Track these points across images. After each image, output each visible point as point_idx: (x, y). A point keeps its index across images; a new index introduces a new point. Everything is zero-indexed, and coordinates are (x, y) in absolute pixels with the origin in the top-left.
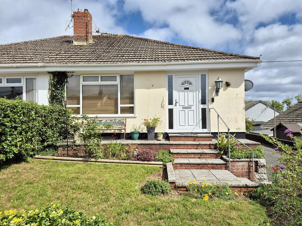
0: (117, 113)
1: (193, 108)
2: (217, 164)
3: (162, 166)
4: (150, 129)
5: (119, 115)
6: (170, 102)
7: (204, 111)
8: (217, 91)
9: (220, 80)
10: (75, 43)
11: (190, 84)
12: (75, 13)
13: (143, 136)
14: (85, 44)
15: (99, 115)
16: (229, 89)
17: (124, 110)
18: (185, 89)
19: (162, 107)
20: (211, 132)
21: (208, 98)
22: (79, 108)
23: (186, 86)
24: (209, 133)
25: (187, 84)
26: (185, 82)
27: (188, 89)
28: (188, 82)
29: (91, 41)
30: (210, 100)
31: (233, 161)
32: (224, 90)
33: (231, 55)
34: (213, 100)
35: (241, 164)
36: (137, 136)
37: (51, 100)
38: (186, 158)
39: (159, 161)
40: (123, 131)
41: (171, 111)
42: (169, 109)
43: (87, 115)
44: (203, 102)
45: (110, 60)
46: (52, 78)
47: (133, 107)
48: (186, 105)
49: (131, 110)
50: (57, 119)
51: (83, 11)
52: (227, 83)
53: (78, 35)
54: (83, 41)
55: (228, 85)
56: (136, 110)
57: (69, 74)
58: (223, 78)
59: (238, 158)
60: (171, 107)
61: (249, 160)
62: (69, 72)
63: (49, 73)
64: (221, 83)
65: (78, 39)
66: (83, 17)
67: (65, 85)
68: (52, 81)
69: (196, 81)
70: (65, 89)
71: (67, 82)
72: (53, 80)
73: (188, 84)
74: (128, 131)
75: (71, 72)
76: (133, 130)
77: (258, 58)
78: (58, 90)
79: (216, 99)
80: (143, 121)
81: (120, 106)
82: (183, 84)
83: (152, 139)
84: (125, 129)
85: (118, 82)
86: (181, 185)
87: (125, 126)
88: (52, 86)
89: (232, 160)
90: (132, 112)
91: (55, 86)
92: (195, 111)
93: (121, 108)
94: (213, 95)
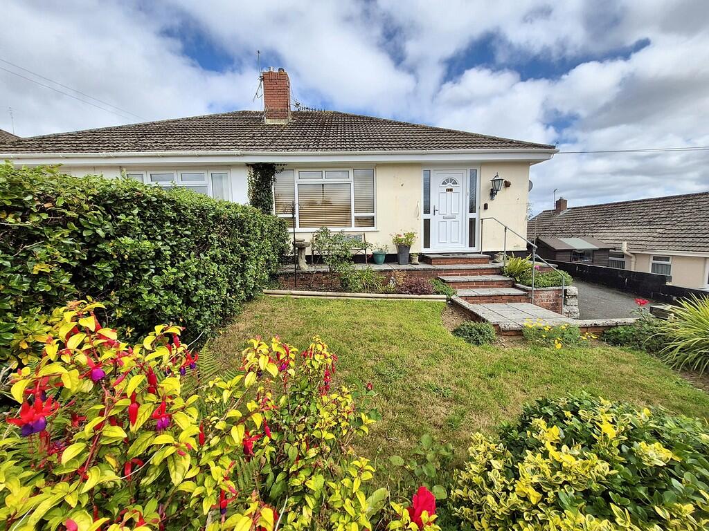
0: (350, 225)
1: (458, 218)
2: (514, 296)
3: (445, 301)
4: (402, 247)
5: (354, 228)
6: (427, 210)
7: (472, 222)
8: (493, 194)
10: (268, 122)
11: (455, 183)
12: (264, 74)
13: (390, 259)
14: (283, 122)
16: (509, 192)
17: (359, 222)
18: (448, 190)
19: (415, 218)
20: (484, 251)
21: (479, 204)
23: (449, 186)
24: (478, 253)
25: (449, 184)
26: (447, 180)
27: (451, 190)
28: (451, 180)
29: (290, 120)
30: (482, 207)
31: (537, 291)
32: (502, 193)
33: (511, 142)
34: (486, 207)
35: (546, 294)
36: (382, 258)
38: (466, 288)
39: (438, 293)
40: (363, 252)
41: (427, 223)
42: (424, 220)
43: (329, 229)
44: (472, 210)
46: (253, 174)
47: (373, 218)
48: (449, 214)
49: (370, 221)
51: (277, 71)
52: (506, 182)
53: (271, 108)
54: (280, 118)
55: (507, 185)
56: (378, 221)
57: (278, 168)
58: (504, 175)
59: (544, 287)
60: (427, 216)
61: (557, 288)
62: (278, 165)
63: (248, 165)
64: (501, 183)
65: (270, 114)
66: (277, 81)
67: (272, 184)
68: (253, 179)
69: (463, 179)
70: (273, 191)
71: (274, 179)
72: (254, 176)
73: (451, 184)
74: (370, 253)
75: (281, 165)
76: (377, 251)
77: (554, 147)
78: (263, 191)
79: (490, 204)
81: (353, 215)
82: (444, 183)
83: (405, 263)
84: (365, 249)
85: (351, 179)
86: (507, 328)
88: (253, 186)
89: (535, 289)
90: (373, 225)
91: (258, 185)
92: (460, 222)
93: (356, 217)
94: (486, 199)
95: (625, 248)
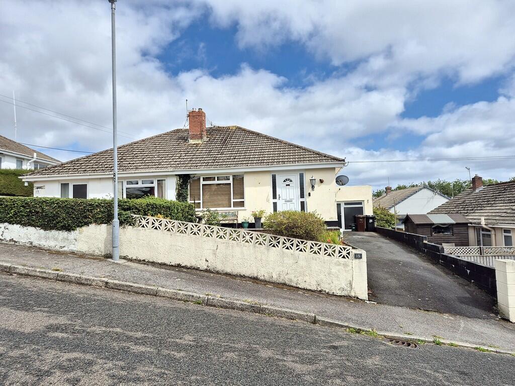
0: (231, 207)
1: (294, 201)
4: (257, 219)
5: (232, 208)
6: (275, 197)
7: (302, 203)
8: (313, 187)
9: (313, 178)
10: (191, 142)
11: (291, 181)
12: (190, 112)
13: (251, 226)
14: (199, 142)
15: (218, 209)
16: (322, 185)
17: (236, 204)
18: (287, 185)
19: (267, 201)
21: (306, 193)
22: (200, 203)
23: (287, 183)
25: (288, 181)
26: (286, 180)
27: (289, 185)
28: (289, 179)
29: (205, 139)
30: (307, 195)
32: (319, 186)
34: (309, 194)
36: (246, 226)
37: (178, 197)
40: (235, 222)
41: (275, 204)
42: (273, 203)
44: (302, 196)
45: (224, 163)
47: (243, 202)
48: (288, 199)
49: (242, 204)
50: (188, 212)
51: (197, 110)
52: (320, 180)
53: (193, 133)
54: (198, 139)
55: (321, 181)
56: (246, 204)
57: (192, 176)
58: (317, 176)
60: (275, 201)
63: (176, 175)
64: (314, 181)
65: (193, 137)
66: (197, 116)
67: (188, 185)
69: (296, 179)
70: (189, 188)
71: (190, 182)
72: (179, 181)
74: (240, 222)
75: (193, 174)
76: (243, 221)
78: (184, 189)
79: (312, 193)
80: (252, 213)
81: (232, 200)
82: (284, 181)
83: (258, 227)
84: (237, 220)
85: (231, 181)
87: (237, 217)
88: (178, 186)
90: (243, 206)
91: (181, 186)
92: (295, 204)
93: (234, 202)
94: (310, 190)
95: (483, 223)
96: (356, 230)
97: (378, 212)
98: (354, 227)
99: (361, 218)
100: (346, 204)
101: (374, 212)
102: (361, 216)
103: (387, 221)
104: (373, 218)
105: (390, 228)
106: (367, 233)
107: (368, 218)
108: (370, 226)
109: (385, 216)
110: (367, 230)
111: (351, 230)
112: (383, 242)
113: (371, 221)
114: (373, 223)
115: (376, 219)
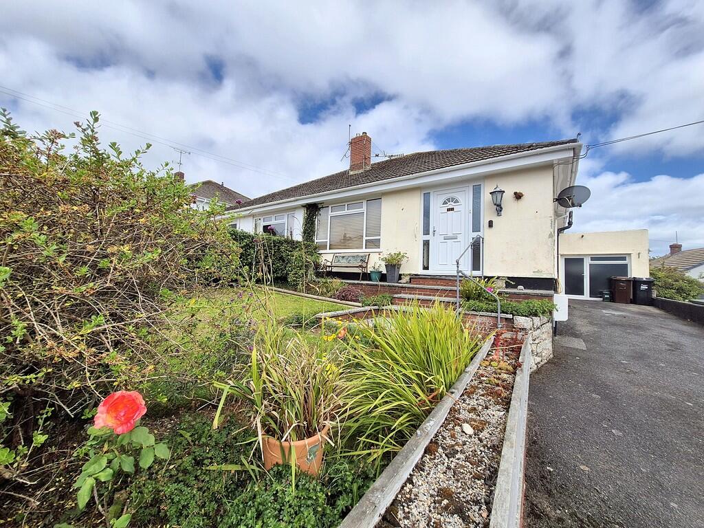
0: (362, 247)
1: (460, 238)
5: (364, 250)
8: (499, 208)
9: (498, 190)
10: (352, 173)
11: (457, 202)
14: (361, 172)
16: (520, 205)
18: (448, 210)
20: (486, 275)
21: (484, 222)
23: (450, 205)
26: (448, 200)
27: (452, 209)
28: (453, 199)
29: (367, 168)
30: (487, 225)
31: (466, 314)
32: (511, 207)
34: (491, 224)
35: (479, 320)
37: (304, 235)
41: (426, 244)
42: (424, 241)
44: (476, 228)
46: (306, 212)
47: (380, 240)
48: (450, 234)
52: (515, 193)
53: (354, 163)
54: (359, 169)
55: (518, 196)
56: (382, 243)
57: (319, 206)
58: (509, 188)
59: (473, 310)
60: (426, 238)
63: (303, 206)
64: (499, 195)
65: (353, 167)
66: (359, 142)
67: (316, 218)
68: (306, 215)
69: (466, 198)
70: (316, 223)
71: (320, 214)
73: (452, 203)
76: (372, 269)
78: (309, 224)
82: (445, 203)
85: (364, 209)
87: (367, 263)
90: (378, 246)
91: (307, 219)
92: (463, 243)
93: (366, 241)
94: (492, 215)
96: (612, 299)
97: (660, 274)
98: (607, 294)
99: (623, 282)
100: (592, 259)
101: (651, 274)
102: (624, 278)
103: (680, 291)
104: (648, 283)
105: (686, 302)
106: (634, 308)
107: (636, 282)
108: (641, 295)
109: (677, 281)
110: (634, 301)
111: (601, 299)
112: (682, 333)
113: (644, 287)
114: (649, 291)
115: (654, 285)
